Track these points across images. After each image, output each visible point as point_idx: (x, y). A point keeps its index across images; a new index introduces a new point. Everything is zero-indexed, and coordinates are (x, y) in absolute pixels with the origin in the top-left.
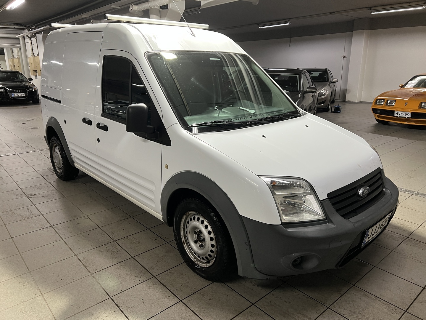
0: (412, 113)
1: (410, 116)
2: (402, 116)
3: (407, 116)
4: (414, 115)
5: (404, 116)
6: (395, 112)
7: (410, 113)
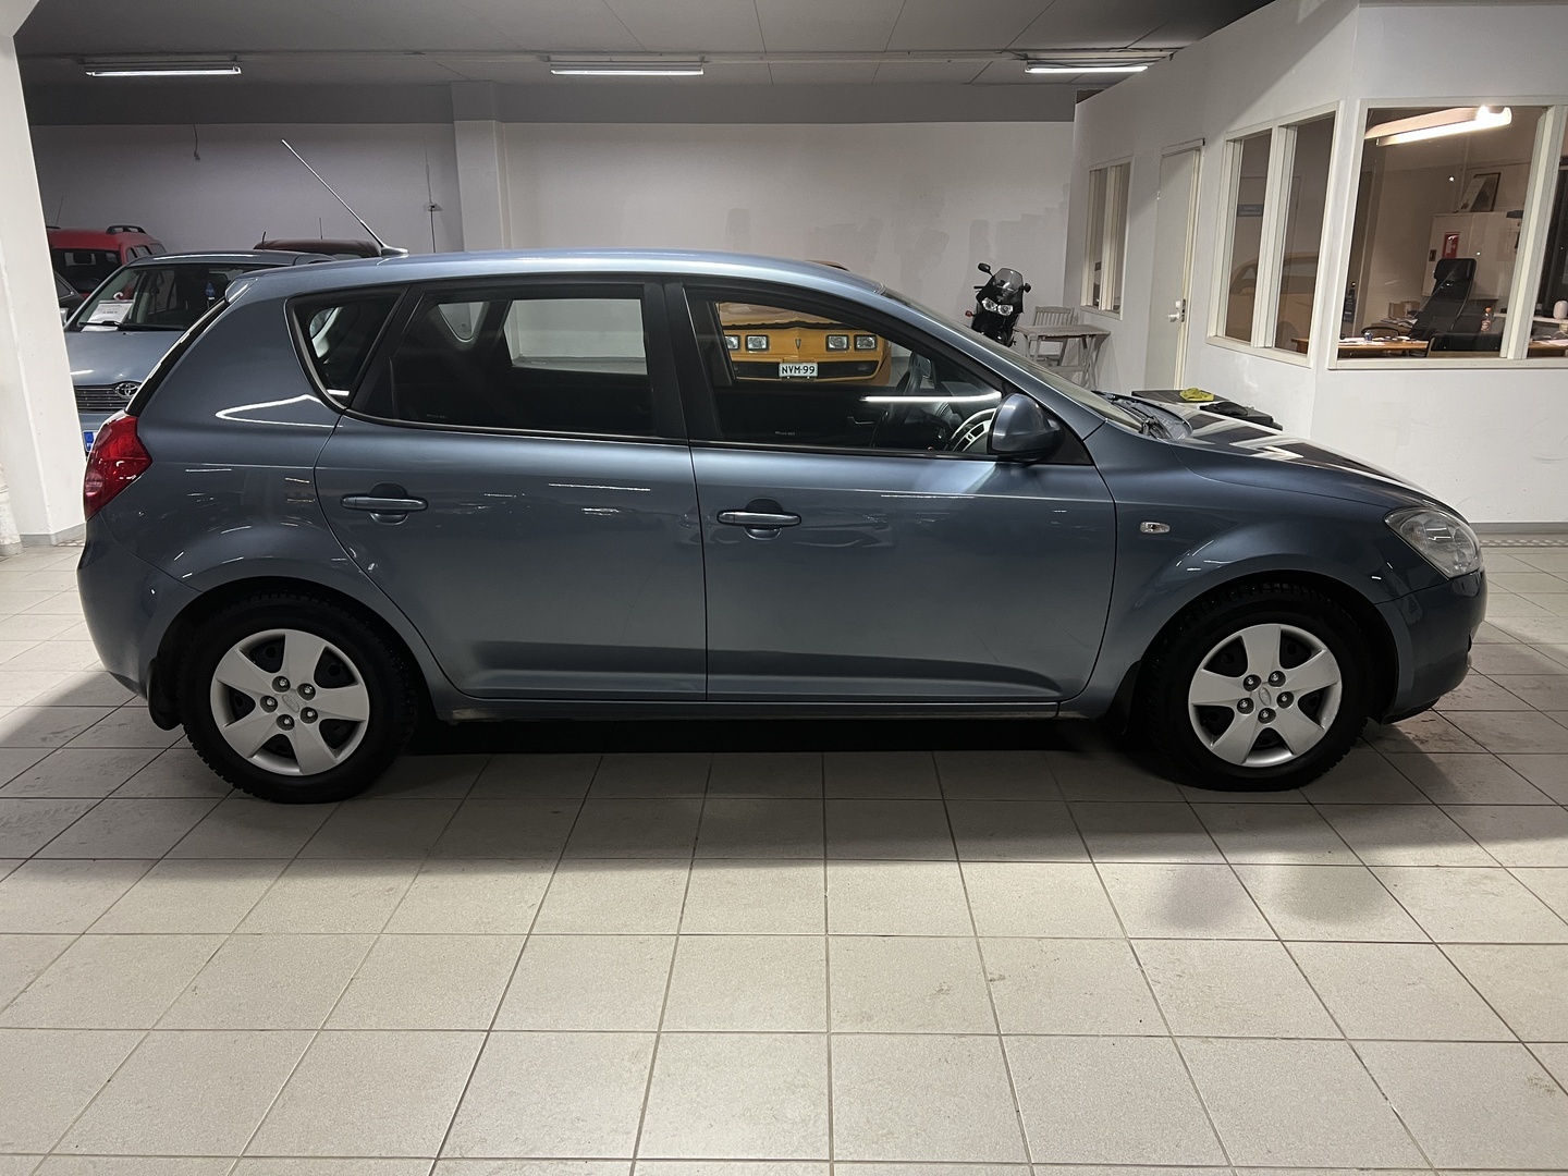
0: (820, 365)
1: (815, 374)
2: (798, 374)
3: (808, 374)
4: (824, 368)
5: (802, 374)
6: (780, 366)
7: (815, 366)
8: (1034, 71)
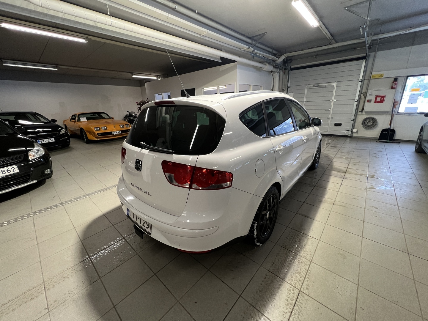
0: (121, 131)
1: (120, 133)
2: (116, 133)
3: (119, 133)
4: (122, 132)
5: (117, 133)
6: (113, 132)
7: (120, 131)
8: (134, 76)
